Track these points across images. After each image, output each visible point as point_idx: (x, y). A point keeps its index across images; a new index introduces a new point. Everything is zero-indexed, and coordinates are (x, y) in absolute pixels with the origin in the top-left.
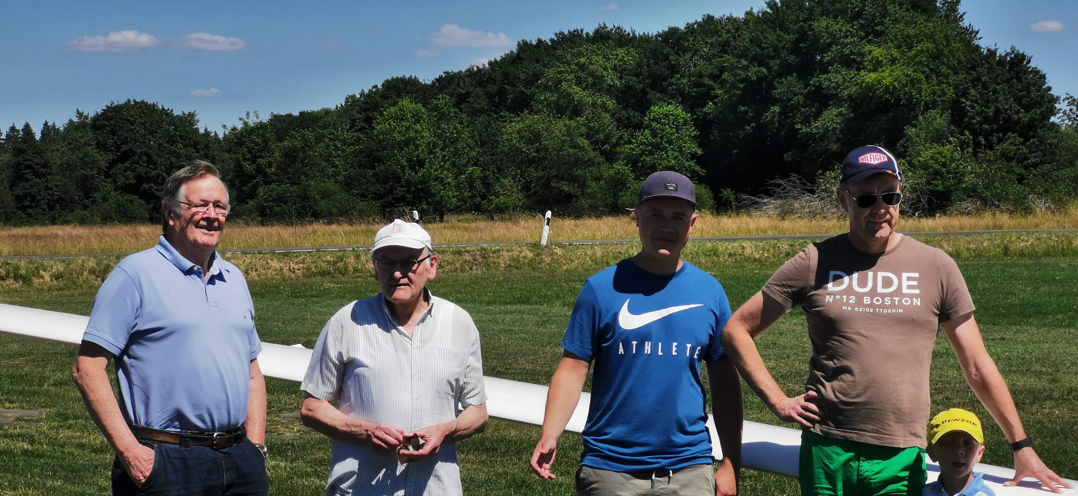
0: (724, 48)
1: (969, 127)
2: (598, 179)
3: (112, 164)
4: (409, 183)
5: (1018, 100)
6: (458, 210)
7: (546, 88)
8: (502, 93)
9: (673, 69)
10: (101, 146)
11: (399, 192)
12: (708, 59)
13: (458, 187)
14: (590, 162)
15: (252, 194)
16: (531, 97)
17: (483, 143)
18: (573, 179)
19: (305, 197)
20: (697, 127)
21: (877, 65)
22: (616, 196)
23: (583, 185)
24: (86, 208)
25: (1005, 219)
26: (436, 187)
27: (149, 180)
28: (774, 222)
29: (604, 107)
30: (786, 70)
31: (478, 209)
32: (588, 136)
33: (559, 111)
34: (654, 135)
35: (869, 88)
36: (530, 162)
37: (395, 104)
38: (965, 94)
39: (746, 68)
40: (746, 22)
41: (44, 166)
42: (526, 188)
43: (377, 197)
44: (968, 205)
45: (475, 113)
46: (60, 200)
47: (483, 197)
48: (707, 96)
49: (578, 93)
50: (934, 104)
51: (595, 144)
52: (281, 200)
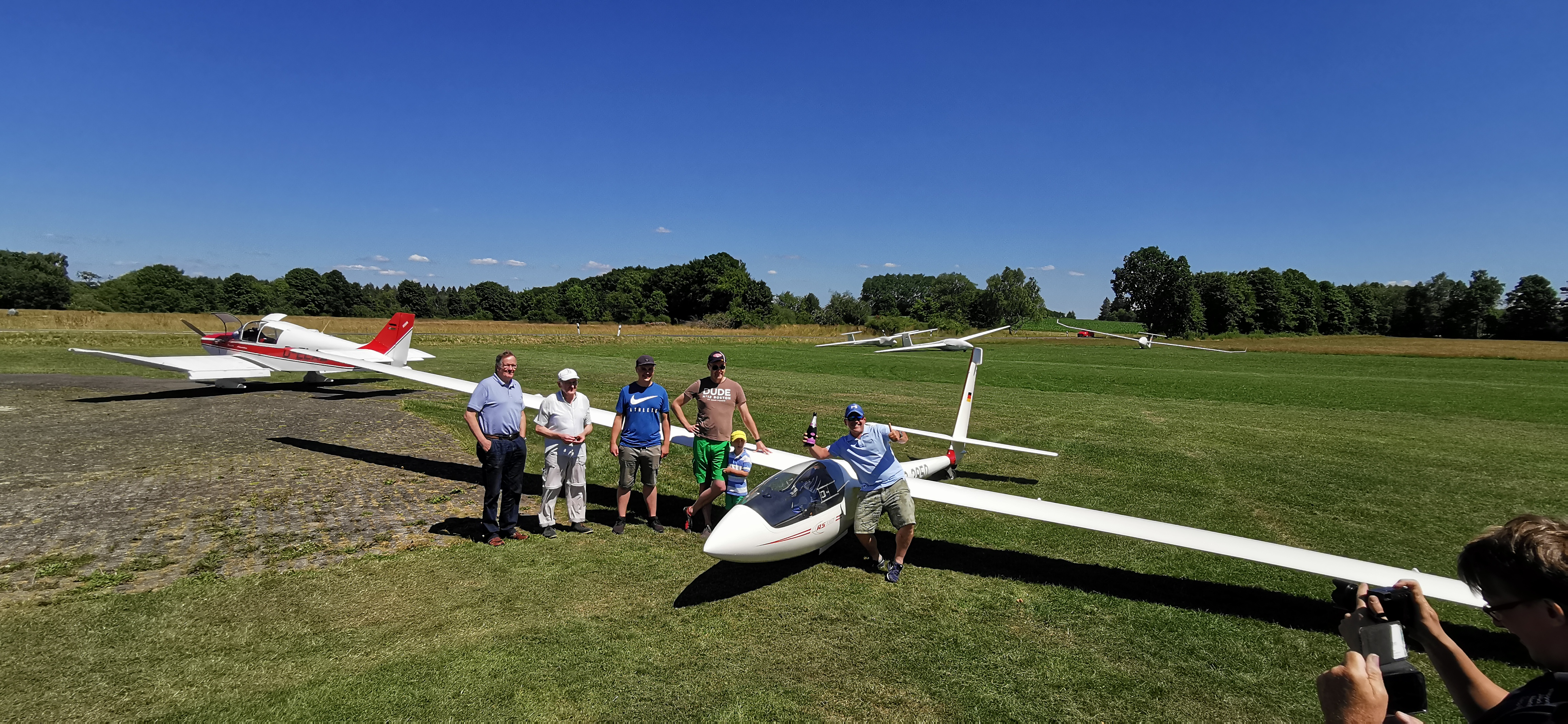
0: (676, 274)
1: (748, 302)
2: (636, 313)
3: (481, 301)
4: (576, 311)
5: (762, 295)
6: (591, 320)
7: (621, 284)
8: (606, 284)
9: (661, 280)
10: (478, 295)
11: (573, 314)
12: (671, 277)
13: (592, 313)
14: (634, 307)
15: (526, 313)
16: (616, 286)
17: (600, 300)
18: (628, 312)
19: (543, 314)
20: (667, 298)
21: (721, 283)
22: (642, 318)
23: (631, 315)
24: (472, 314)
25: (757, 331)
26: (584, 313)
27: (493, 306)
28: (690, 329)
29: (638, 290)
30: (694, 282)
31: (598, 320)
32: (633, 299)
33: (624, 291)
34: (654, 299)
35: (719, 289)
36: (615, 306)
37: (572, 286)
38: (747, 293)
39: (682, 281)
40: (683, 267)
41: (459, 300)
42: (613, 314)
43: (566, 315)
44: (747, 326)
45: (598, 290)
46: (464, 311)
47: (600, 317)
48: (670, 288)
49: (631, 286)
50: (737, 295)
51: (636, 302)
52: (535, 315)
